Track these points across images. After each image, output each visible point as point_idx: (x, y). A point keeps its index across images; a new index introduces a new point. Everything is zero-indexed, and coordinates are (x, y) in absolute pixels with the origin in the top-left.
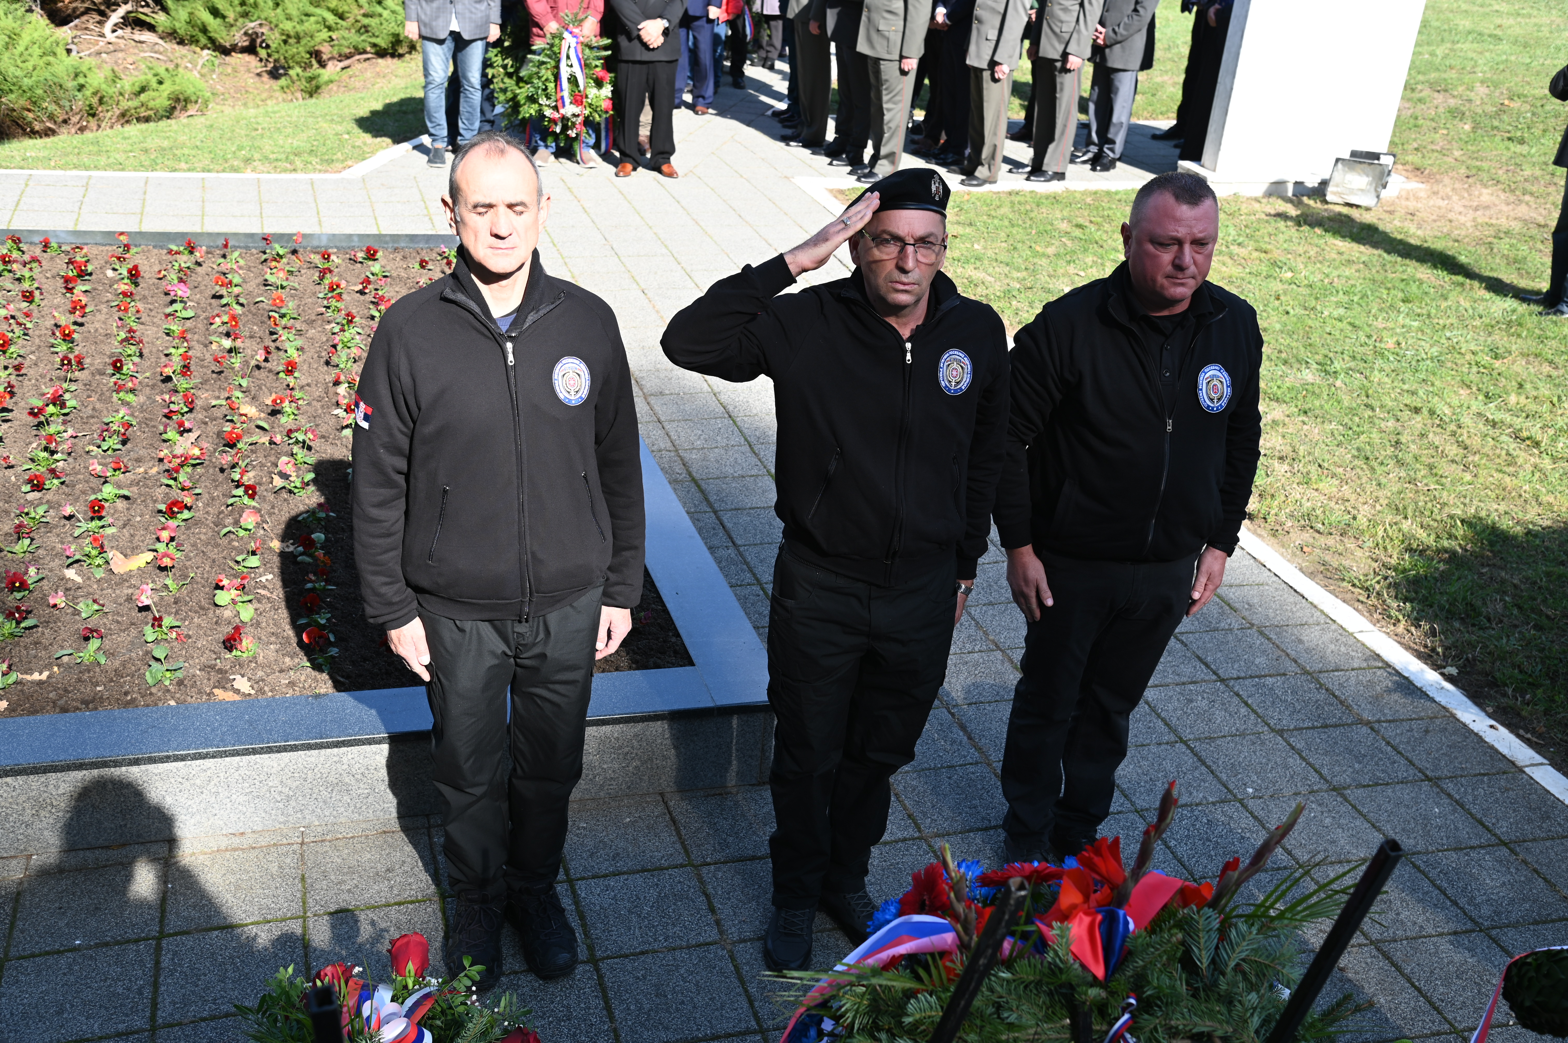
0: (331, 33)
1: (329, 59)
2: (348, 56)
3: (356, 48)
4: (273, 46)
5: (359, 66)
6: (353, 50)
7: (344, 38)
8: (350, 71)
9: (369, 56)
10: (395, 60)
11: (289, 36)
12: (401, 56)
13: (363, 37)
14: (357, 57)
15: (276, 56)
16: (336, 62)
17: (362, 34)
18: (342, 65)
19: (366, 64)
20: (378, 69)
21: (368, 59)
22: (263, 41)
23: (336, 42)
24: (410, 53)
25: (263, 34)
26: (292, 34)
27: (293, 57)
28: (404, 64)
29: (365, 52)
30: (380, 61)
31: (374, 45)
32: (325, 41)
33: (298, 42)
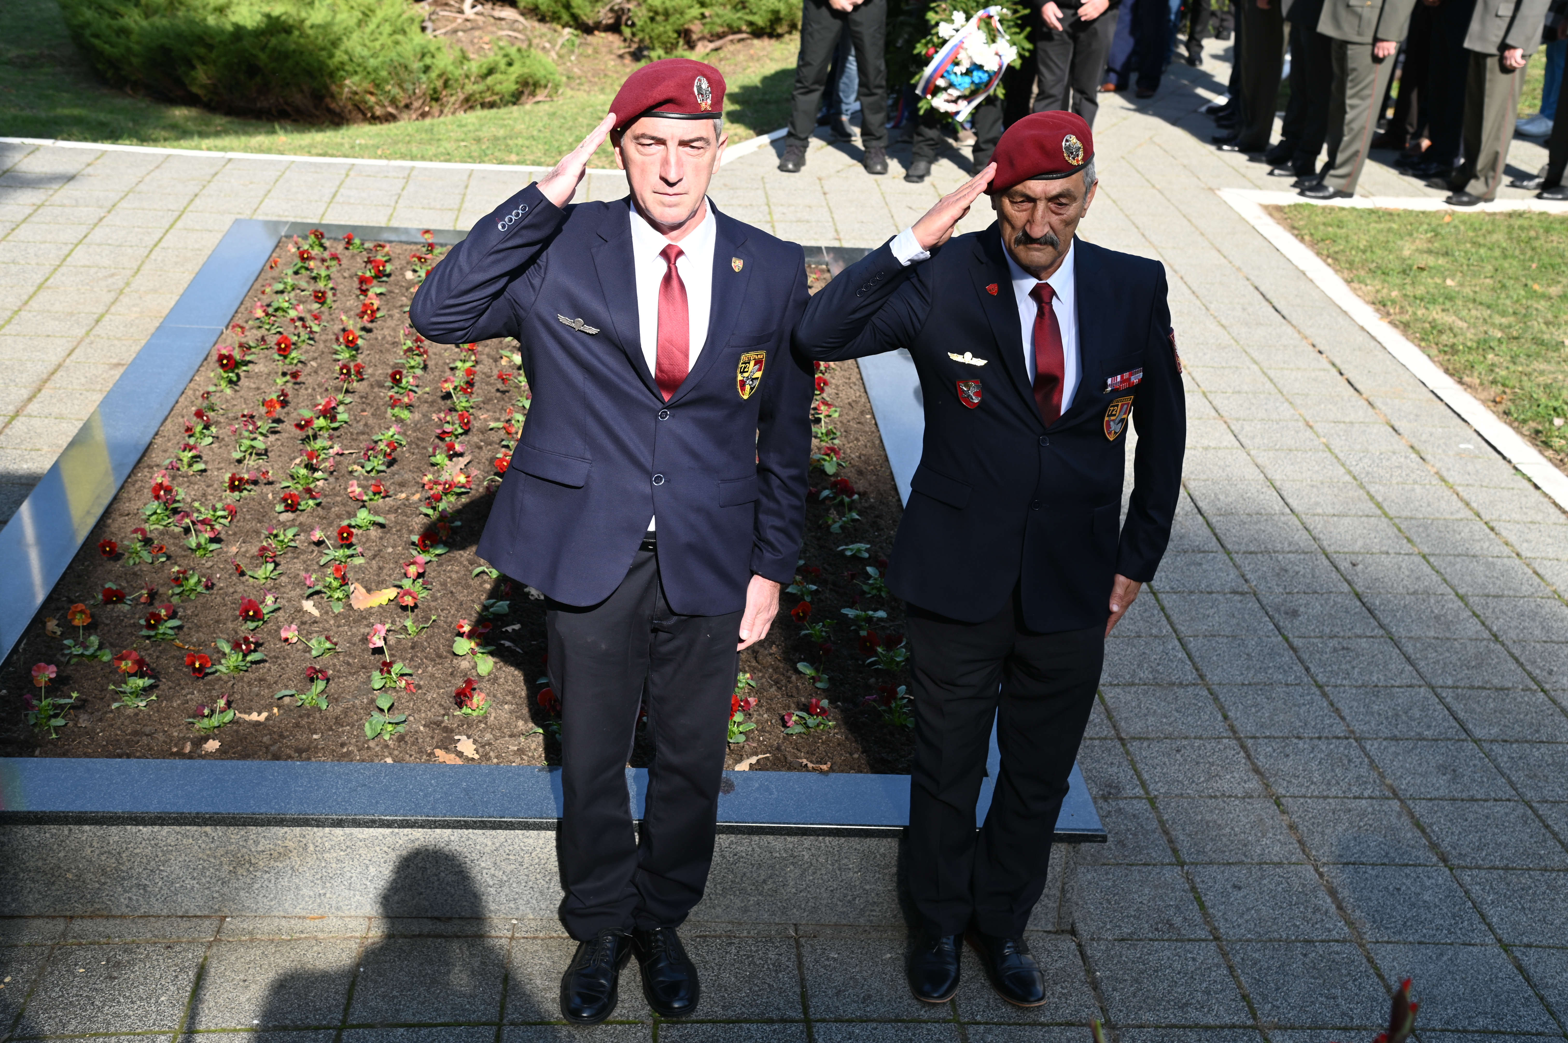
0: (703, 10)
1: (700, 39)
2: (720, 36)
3: (730, 26)
4: (639, 23)
5: (731, 48)
6: (726, 29)
7: (718, 15)
8: (722, 54)
9: (744, 36)
10: (773, 42)
11: (656, 13)
12: (779, 36)
13: (739, 15)
14: (731, 37)
15: (640, 35)
16: (706, 43)
17: (738, 11)
18: (712, 46)
19: (739, 46)
20: (752, 52)
21: (742, 40)
22: (629, 19)
23: (708, 20)
24: (790, 33)
25: (629, 10)
26: (660, 10)
27: (659, 36)
28: (783, 46)
29: (740, 31)
30: (756, 42)
31: (751, 24)
32: (696, 18)
33: (666, 20)
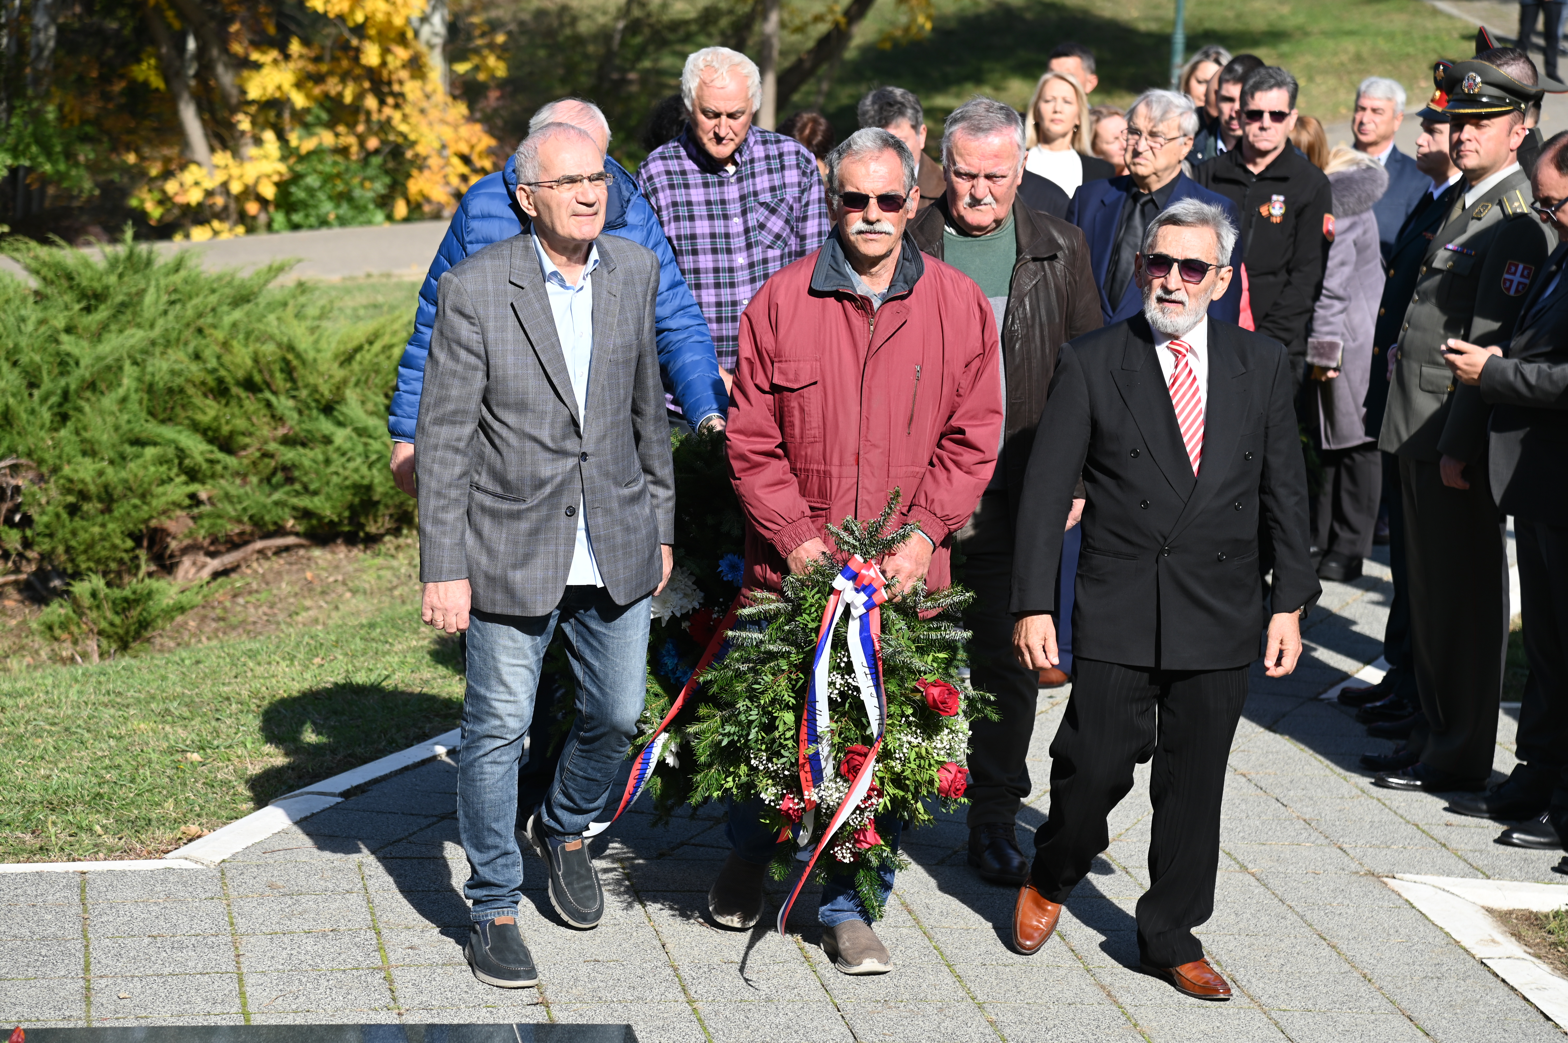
0: (194, 487)
1: (185, 551)
2: (233, 544)
3: (257, 522)
4: (41, 520)
5: (261, 567)
6: (248, 528)
7: (227, 497)
8: (236, 581)
9: (291, 540)
10: (357, 552)
11: (84, 496)
12: (371, 541)
13: (277, 496)
14: (259, 545)
15: (45, 545)
16: (202, 558)
17: (275, 488)
18: (215, 564)
19: (278, 563)
20: (309, 575)
21: (287, 549)
22: (17, 508)
23: (206, 508)
24: (396, 532)
25: (17, 490)
26: (92, 488)
27: (90, 546)
28: (379, 561)
29: (280, 531)
30: (317, 553)
31: (305, 514)
32: (177, 505)
33: (108, 510)
